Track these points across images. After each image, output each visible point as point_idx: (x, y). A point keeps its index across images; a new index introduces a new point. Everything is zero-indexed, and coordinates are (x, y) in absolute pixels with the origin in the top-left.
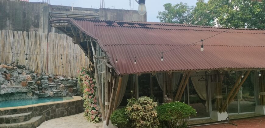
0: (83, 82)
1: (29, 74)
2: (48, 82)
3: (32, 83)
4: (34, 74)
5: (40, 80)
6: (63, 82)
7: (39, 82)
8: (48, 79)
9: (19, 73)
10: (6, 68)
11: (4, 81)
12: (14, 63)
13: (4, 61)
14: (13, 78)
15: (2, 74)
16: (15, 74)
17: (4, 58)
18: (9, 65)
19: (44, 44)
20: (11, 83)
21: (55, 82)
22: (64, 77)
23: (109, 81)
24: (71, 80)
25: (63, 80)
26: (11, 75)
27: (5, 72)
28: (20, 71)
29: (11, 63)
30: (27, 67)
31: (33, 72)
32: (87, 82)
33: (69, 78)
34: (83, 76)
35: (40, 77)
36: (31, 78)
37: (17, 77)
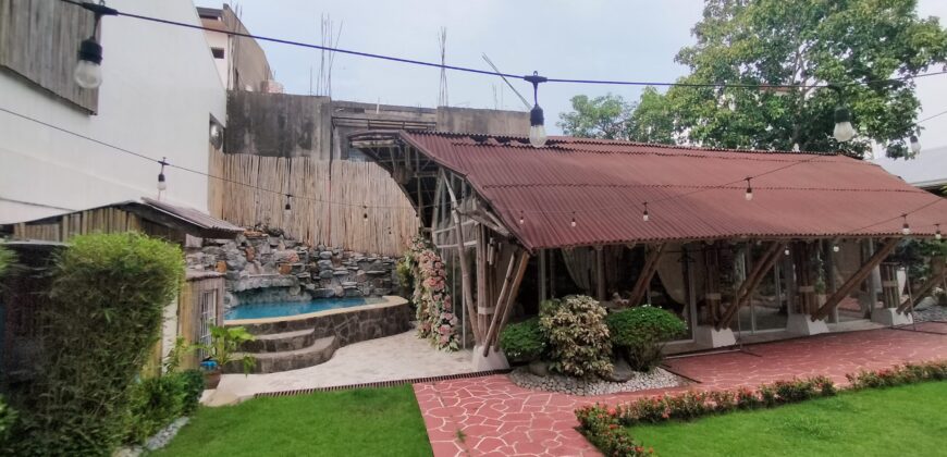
0: (420, 265)
1: (293, 248)
2: (331, 266)
3: (300, 267)
4: (302, 248)
5: (316, 260)
6: (362, 264)
7: (314, 265)
8: (331, 258)
9: (272, 247)
10: (246, 235)
11: (245, 264)
12: (260, 224)
13: (239, 219)
14: (259, 257)
15: (238, 248)
16: (264, 249)
17: (239, 215)
18: (249, 230)
19: (323, 184)
20: (256, 267)
21: (346, 265)
22: (365, 254)
23: (487, 263)
24: (378, 262)
25: (362, 261)
26: (257, 251)
27: (243, 244)
28: (272, 241)
29: (253, 224)
30: (287, 233)
31: (300, 245)
32: (430, 264)
33: (375, 256)
34: (420, 251)
35: (315, 255)
36: (297, 258)
37: (268, 255)
